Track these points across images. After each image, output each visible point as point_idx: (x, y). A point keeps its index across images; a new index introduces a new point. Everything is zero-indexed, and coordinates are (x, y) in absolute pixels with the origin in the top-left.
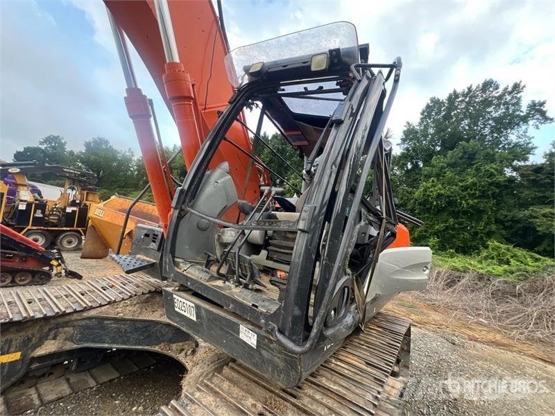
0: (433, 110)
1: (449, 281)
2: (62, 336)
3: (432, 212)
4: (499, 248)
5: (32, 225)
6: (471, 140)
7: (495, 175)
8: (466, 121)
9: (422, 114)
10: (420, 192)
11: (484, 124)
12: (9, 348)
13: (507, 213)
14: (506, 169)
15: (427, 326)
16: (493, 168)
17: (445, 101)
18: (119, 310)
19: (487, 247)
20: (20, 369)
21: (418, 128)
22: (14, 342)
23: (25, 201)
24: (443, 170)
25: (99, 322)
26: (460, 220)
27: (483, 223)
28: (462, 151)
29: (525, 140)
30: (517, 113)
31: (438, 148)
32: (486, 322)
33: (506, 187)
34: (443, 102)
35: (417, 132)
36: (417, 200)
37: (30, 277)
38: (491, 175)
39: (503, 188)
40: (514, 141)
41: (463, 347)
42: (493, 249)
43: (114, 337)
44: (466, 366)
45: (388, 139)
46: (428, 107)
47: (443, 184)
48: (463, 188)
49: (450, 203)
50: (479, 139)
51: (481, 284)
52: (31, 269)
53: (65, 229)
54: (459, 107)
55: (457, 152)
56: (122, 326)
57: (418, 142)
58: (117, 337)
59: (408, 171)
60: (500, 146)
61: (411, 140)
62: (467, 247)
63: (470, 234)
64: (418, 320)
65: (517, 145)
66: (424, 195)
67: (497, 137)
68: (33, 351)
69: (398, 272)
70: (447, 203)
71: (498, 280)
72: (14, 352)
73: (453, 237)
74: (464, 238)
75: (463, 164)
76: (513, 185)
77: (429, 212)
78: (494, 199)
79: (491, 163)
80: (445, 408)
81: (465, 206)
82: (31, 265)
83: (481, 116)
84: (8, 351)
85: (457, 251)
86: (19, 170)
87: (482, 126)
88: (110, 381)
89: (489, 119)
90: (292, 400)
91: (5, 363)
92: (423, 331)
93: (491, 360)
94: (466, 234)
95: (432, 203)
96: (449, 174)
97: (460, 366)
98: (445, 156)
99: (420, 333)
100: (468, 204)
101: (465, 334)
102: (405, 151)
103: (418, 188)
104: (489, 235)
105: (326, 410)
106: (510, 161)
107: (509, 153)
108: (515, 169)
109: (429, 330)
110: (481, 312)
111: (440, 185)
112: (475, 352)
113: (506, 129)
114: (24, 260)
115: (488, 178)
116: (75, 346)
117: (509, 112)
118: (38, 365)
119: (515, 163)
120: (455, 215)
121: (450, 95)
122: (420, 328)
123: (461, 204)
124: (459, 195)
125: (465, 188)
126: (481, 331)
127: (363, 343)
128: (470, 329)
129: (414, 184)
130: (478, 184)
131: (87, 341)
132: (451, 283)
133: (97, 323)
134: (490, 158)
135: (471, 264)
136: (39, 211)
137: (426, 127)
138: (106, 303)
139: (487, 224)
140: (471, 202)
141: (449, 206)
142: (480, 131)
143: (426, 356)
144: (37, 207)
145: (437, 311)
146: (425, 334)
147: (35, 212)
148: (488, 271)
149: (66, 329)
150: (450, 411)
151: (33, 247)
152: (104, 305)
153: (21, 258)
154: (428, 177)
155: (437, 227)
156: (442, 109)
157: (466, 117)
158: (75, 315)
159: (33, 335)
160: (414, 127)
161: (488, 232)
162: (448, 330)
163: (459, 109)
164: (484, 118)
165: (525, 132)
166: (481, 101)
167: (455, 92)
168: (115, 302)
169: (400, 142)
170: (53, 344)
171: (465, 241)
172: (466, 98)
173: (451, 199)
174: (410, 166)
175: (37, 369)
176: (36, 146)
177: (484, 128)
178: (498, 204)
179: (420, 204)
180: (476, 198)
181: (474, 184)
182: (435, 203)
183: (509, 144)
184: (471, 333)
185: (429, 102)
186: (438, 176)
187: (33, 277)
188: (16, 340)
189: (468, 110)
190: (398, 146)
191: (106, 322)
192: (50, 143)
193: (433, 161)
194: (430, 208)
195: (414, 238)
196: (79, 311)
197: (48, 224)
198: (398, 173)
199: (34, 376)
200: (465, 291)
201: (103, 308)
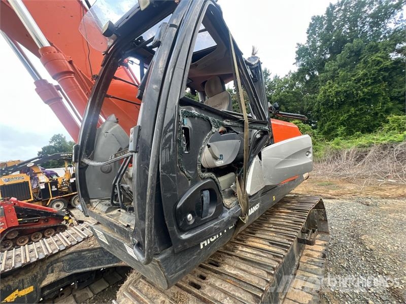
0: (316, 26)
1: (358, 157)
2: (56, 270)
3: (334, 108)
4: (398, 119)
5: (53, 197)
6: (355, 40)
7: (381, 62)
8: (346, 26)
9: (308, 33)
10: (321, 95)
11: (362, 23)
12: (23, 285)
13: (400, 90)
14: (390, 54)
15: (344, 197)
16: (379, 57)
17: (324, 15)
18: (91, 242)
19: (387, 122)
20: (37, 297)
21: (307, 45)
22: (25, 281)
23: (43, 183)
24: (336, 72)
25: (78, 254)
26: (360, 107)
27: (380, 104)
28: (348, 51)
29: (403, 24)
30: (390, 3)
31: (328, 56)
32: (395, 181)
33: (394, 69)
34: (322, 17)
35: (307, 49)
36: (320, 102)
37: (54, 231)
38: (379, 63)
39: (391, 70)
40: (392, 29)
41: (376, 205)
42: (393, 122)
43: (92, 262)
44: (379, 220)
45: (256, 55)
46: (311, 25)
47: (338, 83)
48: (356, 81)
49: (347, 97)
50: (361, 37)
51: (385, 153)
52: (52, 225)
53: (73, 193)
54: (337, 16)
55: (345, 53)
56: (95, 254)
57: (310, 57)
58: (94, 262)
59: (307, 82)
60: (381, 36)
61: (304, 57)
62: (371, 126)
63: (370, 115)
64: (335, 193)
65: (395, 31)
66: (325, 96)
67: (376, 30)
68: (41, 283)
69: (281, 163)
70: (346, 97)
71: (399, 145)
72: (28, 287)
73: (357, 122)
74: (366, 120)
75: (352, 61)
76: (399, 65)
77: (333, 108)
78: (385, 82)
79: (376, 53)
80: (363, 259)
81: (362, 95)
82: (52, 223)
83: (359, 17)
84: (23, 287)
85: (363, 132)
86: (33, 164)
87: (361, 25)
88: (103, 291)
89: (366, 17)
90: (195, 291)
91: (24, 296)
92: (340, 201)
93: (402, 211)
94: (368, 116)
95: (333, 101)
96: (341, 73)
97: (374, 221)
98: (335, 60)
99: (338, 203)
100: (363, 92)
101: (377, 195)
102: (301, 67)
103: (318, 93)
104: (388, 112)
105: (223, 295)
106: (392, 46)
107: (390, 40)
108: (399, 51)
109: (346, 199)
110: (389, 174)
111: (336, 85)
112: (387, 208)
113: (383, 21)
114: (46, 221)
115: (376, 66)
116: (67, 274)
117: (382, 6)
118: (48, 291)
119: (398, 46)
120: (354, 104)
121: (328, 10)
122: (338, 199)
123: (357, 94)
124: (354, 88)
125: (358, 80)
126: (390, 189)
127: (271, 226)
128: (381, 190)
129: (315, 90)
130: (369, 74)
131: (74, 269)
132: (360, 158)
133: (77, 255)
134: (374, 49)
135: (374, 139)
136: (54, 187)
137: (314, 42)
138: (82, 240)
139: (384, 103)
140: (366, 90)
141: (348, 99)
142: (360, 30)
143: (344, 220)
144: (52, 184)
145: (351, 183)
146: (343, 203)
147: (51, 188)
148: (390, 140)
149: (58, 264)
150: (367, 261)
151: (49, 212)
152: (80, 242)
153: (44, 220)
154: (324, 81)
155: (341, 118)
156: (324, 23)
157: (345, 22)
158: (61, 253)
159: (37, 273)
160: (303, 46)
161: (386, 109)
162: (362, 195)
163: (337, 18)
164: (361, 18)
165: (401, 17)
166: (356, 5)
167: (331, 5)
168: (88, 237)
169: (295, 61)
170: (52, 276)
171: (367, 122)
172: (341, 6)
173: (348, 92)
174: (308, 78)
175: (49, 294)
176: (48, 145)
177: (363, 27)
178: (390, 85)
179: (323, 104)
180: (369, 85)
181: (365, 75)
182: (335, 100)
183: (388, 32)
184: (382, 193)
185: (311, 21)
186: (332, 78)
187: (55, 231)
188: (27, 279)
189: (345, 17)
190: (295, 65)
191: (83, 253)
192: (56, 140)
193: (326, 68)
194: (333, 105)
195: (325, 132)
196: (63, 250)
197: (62, 193)
198: (300, 86)
199: (49, 299)
200: (373, 161)
201: (79, 244)
